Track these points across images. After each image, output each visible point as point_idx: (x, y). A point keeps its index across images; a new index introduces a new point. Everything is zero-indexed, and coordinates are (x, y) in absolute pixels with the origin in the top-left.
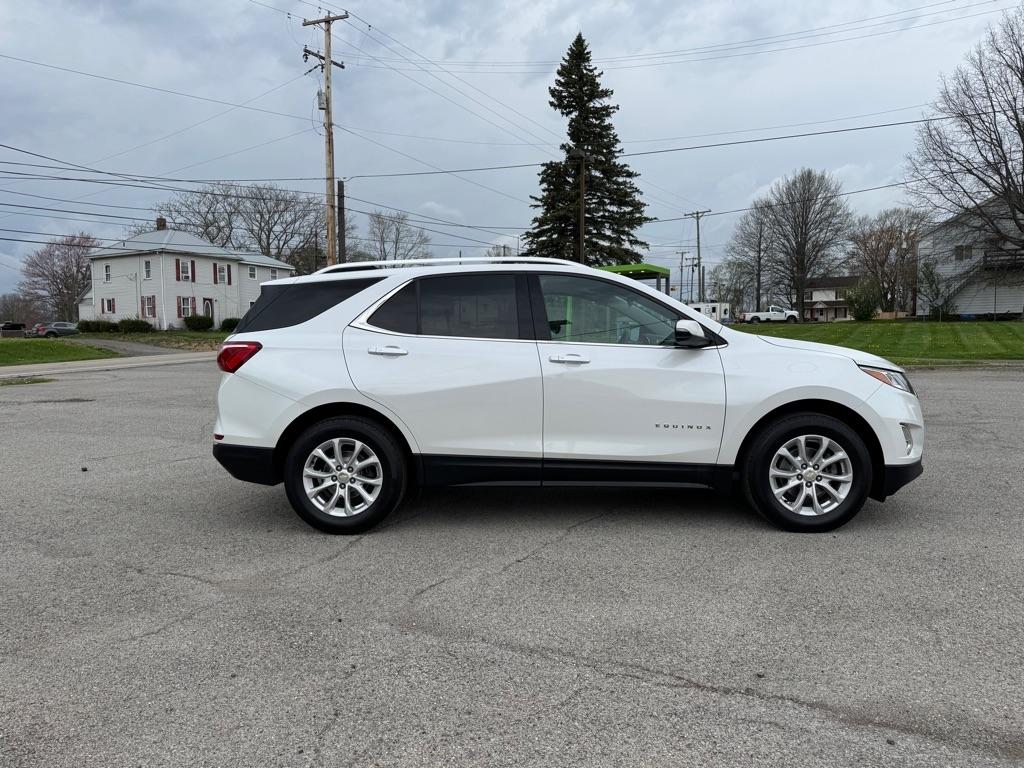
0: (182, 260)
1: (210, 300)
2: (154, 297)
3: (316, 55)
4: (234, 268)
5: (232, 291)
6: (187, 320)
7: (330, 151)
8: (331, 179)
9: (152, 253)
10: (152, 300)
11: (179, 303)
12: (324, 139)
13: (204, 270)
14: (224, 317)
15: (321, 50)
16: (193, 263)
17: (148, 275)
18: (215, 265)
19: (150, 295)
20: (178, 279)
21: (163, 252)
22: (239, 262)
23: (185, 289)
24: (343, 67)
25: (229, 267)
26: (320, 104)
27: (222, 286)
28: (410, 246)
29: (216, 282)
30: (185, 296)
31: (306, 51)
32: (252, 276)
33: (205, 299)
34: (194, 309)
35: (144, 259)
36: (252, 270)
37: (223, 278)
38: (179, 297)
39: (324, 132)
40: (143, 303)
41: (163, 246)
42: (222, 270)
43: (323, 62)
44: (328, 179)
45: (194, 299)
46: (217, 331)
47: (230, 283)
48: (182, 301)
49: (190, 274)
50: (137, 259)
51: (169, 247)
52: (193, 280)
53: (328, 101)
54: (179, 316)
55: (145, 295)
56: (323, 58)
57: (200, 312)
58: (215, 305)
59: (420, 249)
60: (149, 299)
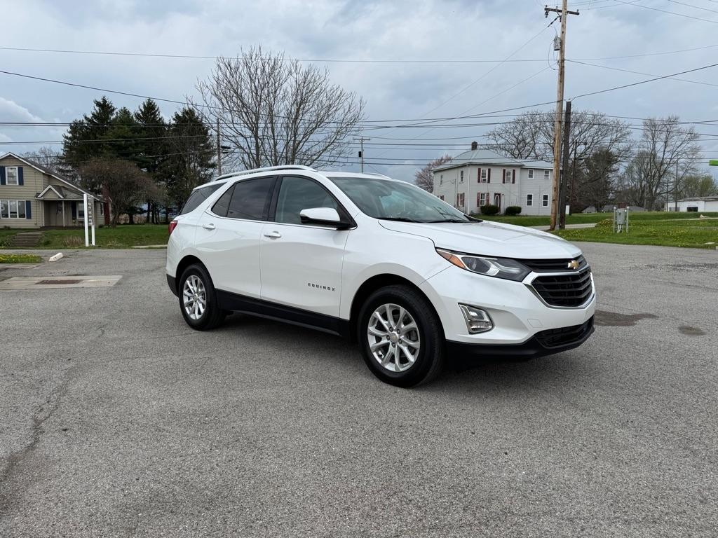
0: (482, 168)
1: (499, 194)
2: (464, 194)
3: (555, 10)
4: (518, 172)
5: (514, 189)
6: (482, 208)
7: (562, 81)
8: (560, 101)
9: (464, 166)
10: (462, 196)
11: (478, 197)
12: (557, 72)
13: (497, 175)
14: (507, 205)
15: (559, 6)
16: (489, 170)
17: (462, 180)
18: (504, 171)
19: (462, 193)
20: (479, 181)
21: (471, 164)
22: (521, 167)
23: (483, 188)
24: (578, 14)
25: (514, 171)
26: (555, 47)
27: (508, 185)
28: (679, 143)
29: (504, 182)
30: (483, 192)
31: (546, 9)
32: (531, 176)
33: (495, 194)
34: (488, 201)
35: (460, 170)
36: (531, 172)
37: (509, 179)
38: (478, 194)
39: (557, 67)
40: (458, 197)
41: (471, 161)
42: (509, 174)
43: (560, 14)
44: (558, 102)
45: (488, 194)
46: (501, 216)
47: (513, 182)
48: (480, 196)
49: (487, 178)
50: (456, 171)
51: (474, 161)
52: (489, 182)
53: (562, 43)
54: (478, 205)
55: (459, 193)
56: (561, 11)
57: (492, 203)
58: (502, 198)
59: (689, 145)
60: (461, 195)
